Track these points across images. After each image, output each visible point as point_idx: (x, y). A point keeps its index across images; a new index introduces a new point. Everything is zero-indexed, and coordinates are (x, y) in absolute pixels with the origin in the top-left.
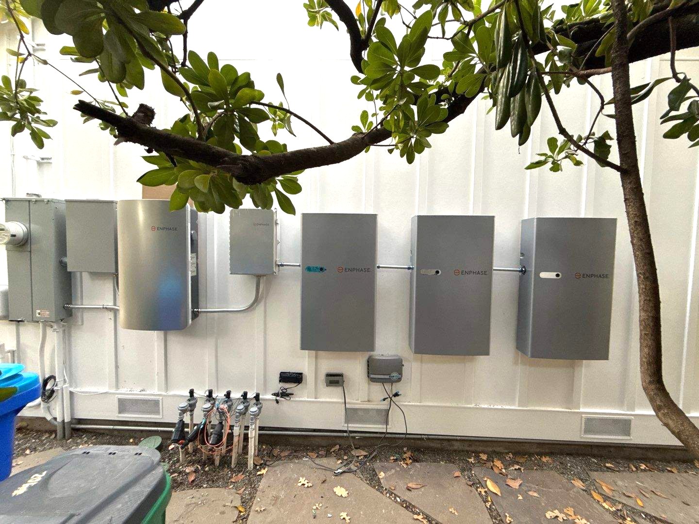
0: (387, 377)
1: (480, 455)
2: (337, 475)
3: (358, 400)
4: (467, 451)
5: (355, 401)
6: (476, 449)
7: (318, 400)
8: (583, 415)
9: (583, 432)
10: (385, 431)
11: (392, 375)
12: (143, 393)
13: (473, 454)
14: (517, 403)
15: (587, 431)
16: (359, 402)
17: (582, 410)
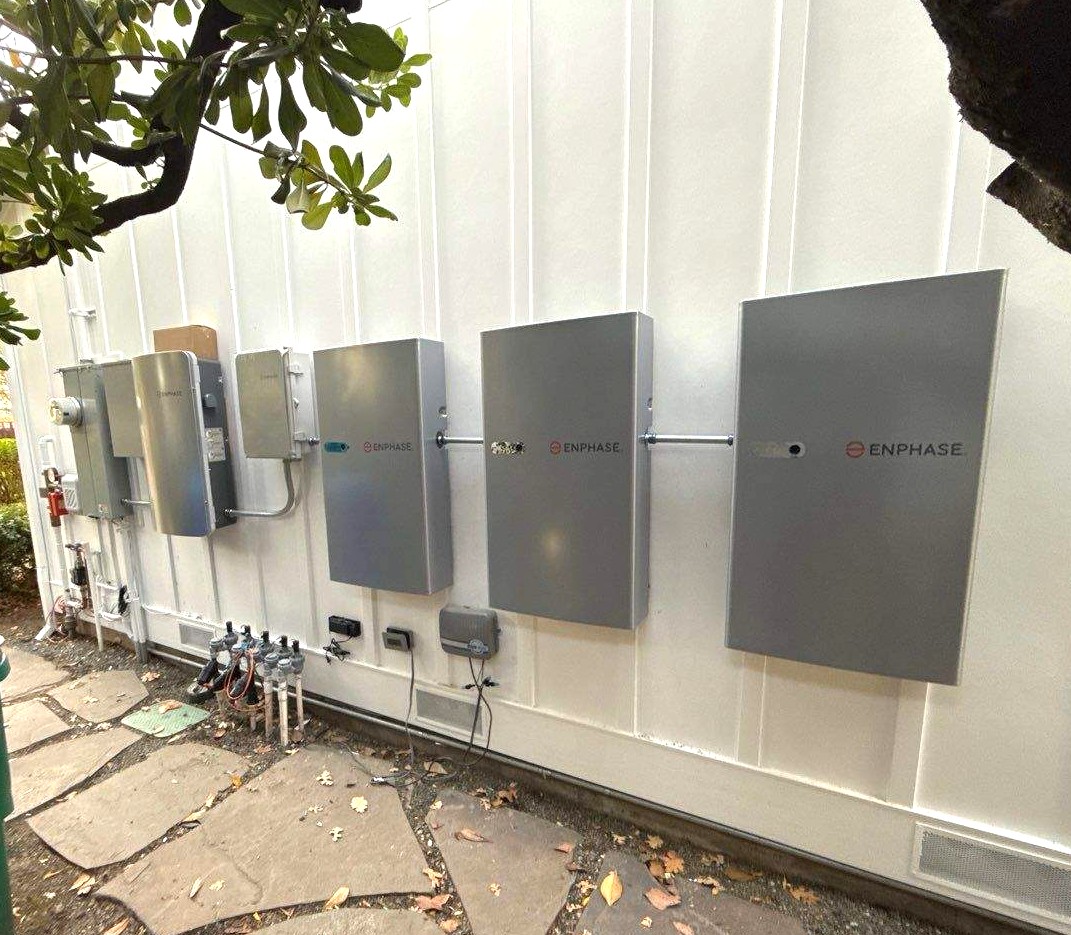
0: (465, 646)
1: (650, 837)
2: (374, 784)
3: (435, 680)
4: (628, 824)
5: (431, 682)
6: (649, 825)
7: (380, 668)
8: (919, 823)
9: (916, 864)
10: (468, 740)
11: (471, 643)
12: (199, 620)
13: (638, 833)
14: (737, 752)
15: (927, 864)
16: (435, 684)
17: (917, 808)
